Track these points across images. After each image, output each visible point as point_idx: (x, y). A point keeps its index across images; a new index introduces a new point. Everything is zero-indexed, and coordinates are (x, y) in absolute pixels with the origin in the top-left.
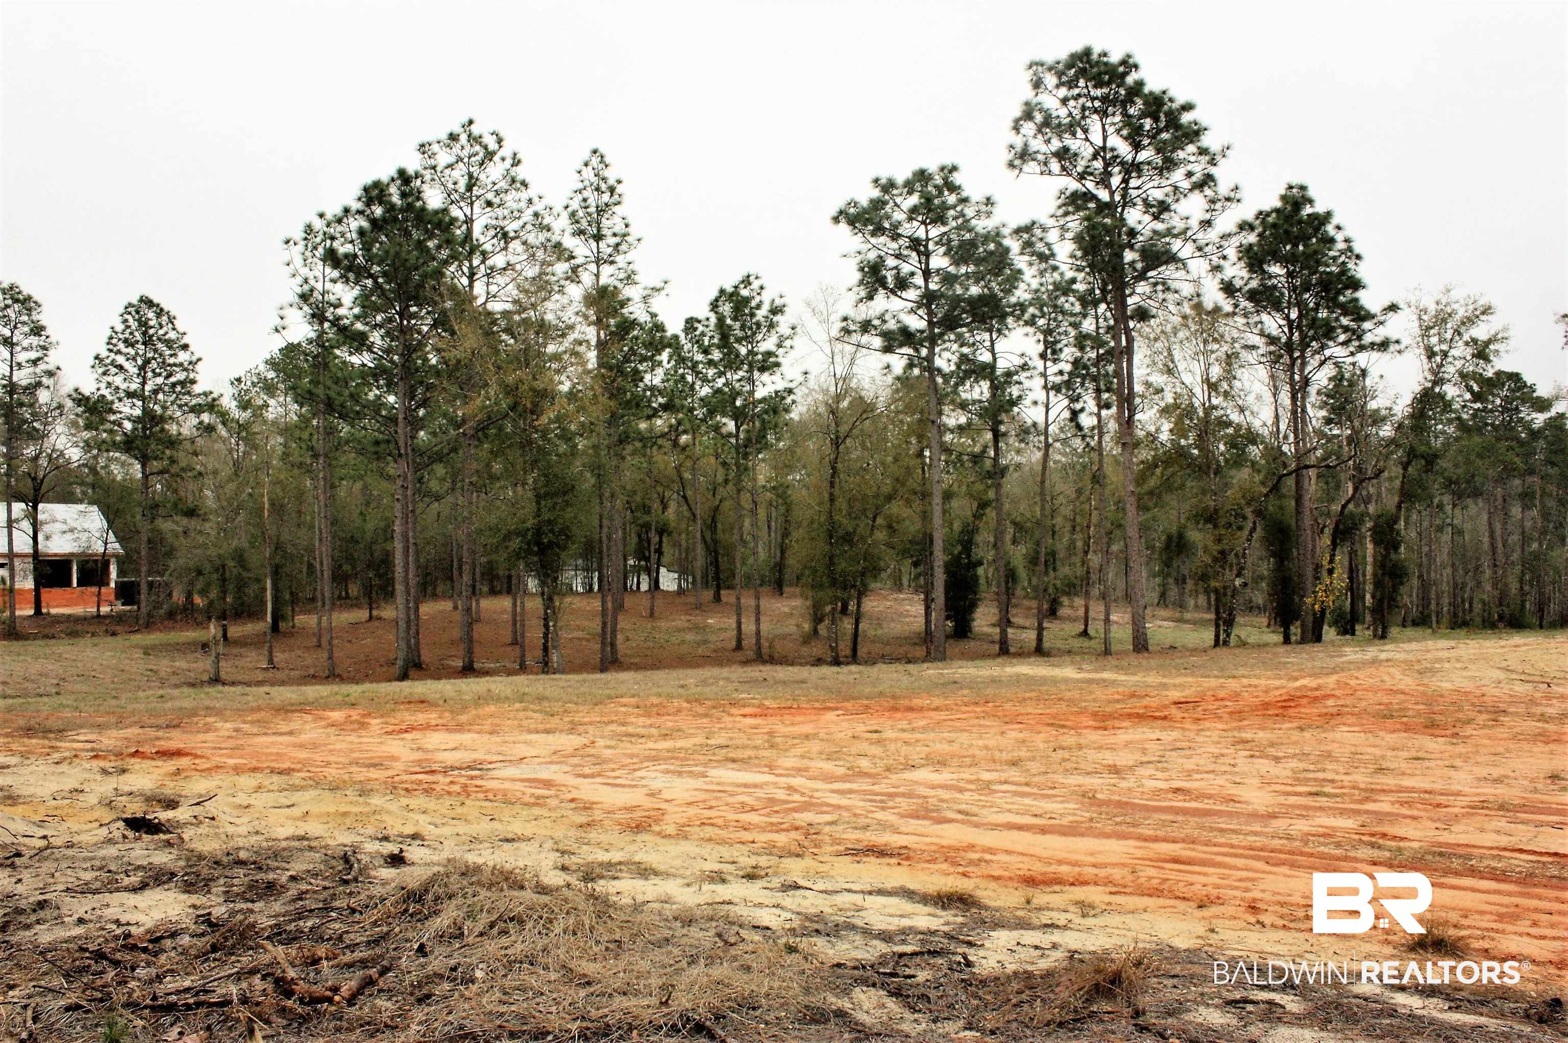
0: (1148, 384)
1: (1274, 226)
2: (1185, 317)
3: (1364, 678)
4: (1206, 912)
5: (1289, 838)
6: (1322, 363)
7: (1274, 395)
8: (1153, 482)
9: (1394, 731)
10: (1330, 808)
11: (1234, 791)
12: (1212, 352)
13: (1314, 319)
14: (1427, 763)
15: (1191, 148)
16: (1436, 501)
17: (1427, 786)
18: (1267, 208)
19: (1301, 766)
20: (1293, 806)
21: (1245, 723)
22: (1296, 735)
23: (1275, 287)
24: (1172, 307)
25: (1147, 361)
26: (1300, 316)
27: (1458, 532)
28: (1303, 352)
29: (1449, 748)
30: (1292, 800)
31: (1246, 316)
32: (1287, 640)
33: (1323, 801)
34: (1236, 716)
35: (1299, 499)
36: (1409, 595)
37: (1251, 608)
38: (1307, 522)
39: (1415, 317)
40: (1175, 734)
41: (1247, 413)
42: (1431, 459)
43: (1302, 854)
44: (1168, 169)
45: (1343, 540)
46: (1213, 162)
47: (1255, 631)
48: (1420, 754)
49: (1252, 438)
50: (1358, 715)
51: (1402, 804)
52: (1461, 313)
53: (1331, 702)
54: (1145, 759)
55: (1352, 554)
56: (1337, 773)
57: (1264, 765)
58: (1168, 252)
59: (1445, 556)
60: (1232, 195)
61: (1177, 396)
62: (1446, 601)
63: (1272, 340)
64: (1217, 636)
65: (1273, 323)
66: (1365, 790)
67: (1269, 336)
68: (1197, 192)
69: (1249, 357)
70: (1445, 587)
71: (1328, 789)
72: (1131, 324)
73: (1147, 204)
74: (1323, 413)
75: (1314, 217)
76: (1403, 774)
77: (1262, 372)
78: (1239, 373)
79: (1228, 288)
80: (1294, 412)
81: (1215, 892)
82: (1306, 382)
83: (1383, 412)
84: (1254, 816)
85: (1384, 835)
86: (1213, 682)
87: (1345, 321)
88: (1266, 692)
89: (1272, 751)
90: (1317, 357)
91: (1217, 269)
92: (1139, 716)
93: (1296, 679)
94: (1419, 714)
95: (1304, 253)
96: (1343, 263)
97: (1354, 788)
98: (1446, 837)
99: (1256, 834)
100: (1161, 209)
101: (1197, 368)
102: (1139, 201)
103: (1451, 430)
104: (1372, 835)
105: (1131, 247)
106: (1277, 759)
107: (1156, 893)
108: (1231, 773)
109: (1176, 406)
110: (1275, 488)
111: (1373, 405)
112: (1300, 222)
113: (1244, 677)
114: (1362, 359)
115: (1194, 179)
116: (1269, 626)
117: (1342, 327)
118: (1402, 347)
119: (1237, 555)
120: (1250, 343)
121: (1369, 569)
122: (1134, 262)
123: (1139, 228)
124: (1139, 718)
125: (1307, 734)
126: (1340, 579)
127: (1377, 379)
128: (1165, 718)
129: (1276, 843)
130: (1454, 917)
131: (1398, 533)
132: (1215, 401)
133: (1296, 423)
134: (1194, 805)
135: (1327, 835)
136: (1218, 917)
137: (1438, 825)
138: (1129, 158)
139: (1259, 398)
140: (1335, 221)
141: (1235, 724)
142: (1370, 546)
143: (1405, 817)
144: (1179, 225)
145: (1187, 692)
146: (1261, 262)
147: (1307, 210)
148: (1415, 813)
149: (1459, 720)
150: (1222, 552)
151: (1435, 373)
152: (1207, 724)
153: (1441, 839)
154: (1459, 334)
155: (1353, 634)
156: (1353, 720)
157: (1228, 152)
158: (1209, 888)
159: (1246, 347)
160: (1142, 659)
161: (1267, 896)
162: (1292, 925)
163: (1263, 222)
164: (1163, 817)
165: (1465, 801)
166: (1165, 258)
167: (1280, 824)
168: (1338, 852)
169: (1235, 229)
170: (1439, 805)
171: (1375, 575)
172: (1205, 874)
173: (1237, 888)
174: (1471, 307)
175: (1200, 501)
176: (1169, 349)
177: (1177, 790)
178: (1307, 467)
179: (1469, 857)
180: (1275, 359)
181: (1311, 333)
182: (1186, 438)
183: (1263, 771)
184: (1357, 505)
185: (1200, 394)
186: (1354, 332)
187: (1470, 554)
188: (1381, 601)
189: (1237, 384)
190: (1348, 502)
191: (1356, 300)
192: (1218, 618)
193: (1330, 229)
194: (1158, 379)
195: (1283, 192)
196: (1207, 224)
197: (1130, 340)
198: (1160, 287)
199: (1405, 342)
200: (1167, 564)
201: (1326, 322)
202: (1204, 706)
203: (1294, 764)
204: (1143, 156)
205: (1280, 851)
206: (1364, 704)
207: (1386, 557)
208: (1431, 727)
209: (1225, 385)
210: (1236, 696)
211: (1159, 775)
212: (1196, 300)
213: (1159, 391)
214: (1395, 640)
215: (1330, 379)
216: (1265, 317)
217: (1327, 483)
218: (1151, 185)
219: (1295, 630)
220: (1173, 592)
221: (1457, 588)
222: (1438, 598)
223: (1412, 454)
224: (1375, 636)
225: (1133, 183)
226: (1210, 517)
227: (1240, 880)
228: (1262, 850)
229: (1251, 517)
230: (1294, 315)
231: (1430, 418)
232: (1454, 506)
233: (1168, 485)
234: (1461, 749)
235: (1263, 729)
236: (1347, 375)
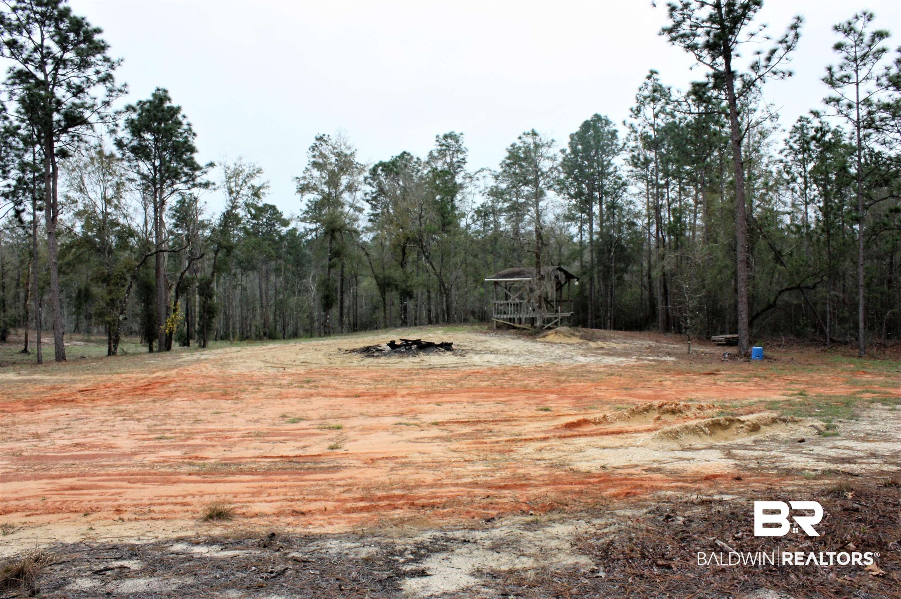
0: (67, 197)
1: (148, 111)
2: (92, 159)
3: (192, 370)
4: (89, 518)
5: (144, 465)
6: (173, 192)
7: (145, 209)
8: (70, 257)
9: (205, 399)
10: (168, 446)
11: (112, 441)
12: (108, 181)
13: (168, 167)
14: (221, 415)
15: (99, 56)
16: (233, 272)
17: (221, 428)
18: (144, 99)
19: (153, 422)
20: (147, 447)
21: (121, 400)
22: (151, 405)
23: (147, 146)
24: (83, 152)
25: (67, 183)
26: (161, 165)
27: (244, 289)
28: (162, 185)
29: (233, 406)
30: (146, 443)
31: (129, 161)
32: (151, 350)
33: (164, 442)
34: (117, 397)
35: (158, 270)
36: (218, 323)
37: (131, 333)
38: (162, 282)
39: (223, 171)
40: (78, 410)
41: (129, 218)
42: (229, 249)
43: (149, 474)
44: (84, 67)
45: (182, 293)
46: (112, 67)
47: (132, 346)
48: (218, 411)
49: (131, 233)
50: (187, 391)
51: (207, 439)
52: (247, 171)
53: (172, 385)
54: (57, 427)
55: (188, 301)
56: (173, 425)
57: (132, 425)
58: (81, 117)
59: (238, 302)
60: (123, 88)
61: (86, 205)
62: (238, 326)
63: (144, 177)
64: (110, 350)
65: (145, 167)
66: (188, 433)
67: (142, 174)
68: (101, 83)
69: (132, 186)
70: (238, 319)
71: (168, 435)
72: (56, 159)
73: (69, 85)
74: (174, 221)
75: (171, 109)
76: (209, 422)
77: (138, 195)
78: (124, 194)
79: (119, 144)
80: (156, 219)
81: (95, 504)
82: (163, 202)
83: (206, 222)
84: (124, 455)
85: (196, 458)
86: (105, 377)
87: (186, 170)
88: (136, 381)
89: (137, 416)
90: (170, 189)
91: (113, 131)
92: (56, 401)
93: (154, 373)
94: (219, 389)
95: (164, 128)
96: (186, 137)
97: (182, 432)
98: (230, 455)
99: (123, 465)
100: (78, 91)
101: (99, 190)
102: (64, 83)
103: (241, 234)
104: (190, 458)
105: (58, 111)
106: (139, 420)
107: (58, 510)
108: (111, 431)
109: (85, 212)
110: (144, 262)
111: (200, 218)
112: (163, 111)
113: (124, 373)
114: (195, 191)
115: (100, 75)
116: (141, 342)
117: (184, 173)
118: (216, 187)
119: (121, 302)
120: (131, 177)
121: (197, 309)
122: (59, 121)
123: (64, 100)
124: (56, 402)
125: (157, 404)
126: (181, 314)
127: (203, 204)
128: (72, 401)
129: (136, 470)
130: (229, 498)
131: (212, 289)
132: (109, 210)
133: (156, 226)
134: (87, 452)
135: (165, 461)
136: (96, 520)
137: (225, 448)
138: (59, 55)
139: (136, 210)
140: (182, 112)
141: (116, 401)
142: (197, 296)
143: (208, 446)
144: (89, 102)
145: (88, 384)
146: (139, 131)
147: (167, 104)
148: (214, 443)
149: (239, 390)
150: (112, 300)
151: (233, 203)
152: (99, 403)
153: (227, 456)
154: (246, 182)
155: (188, 345)
156: (184, 394)
157: (122, 63)
158: (93, 503)
159: (129, 180)
160: (62, 365)
161: (128, 502)
162: (140, 517)
163: (142, 108)
164: (67, 462)
165: (239, 434)
166: (79, 121)
167: (138, 458)
168: (170, 470)
169: (124, 109)
170: (226, 438)
171: (200, 312)
172: (91, 494)
173: (109, 500)
174: (252, 169)
175: (99, 270)
176: (81, 178)
177: (77, 445)
178: (162, 251)
179: (239, 464)
180: (146, 188)
181: (167, 175)
182: (92, 231)
183: (131, 428)
184: (190, 273)
185: (100, 206)
186: (190, 176)
187: (250, 301)
188: (203, 327)
189: (123, 201)
190: (185, 271)
191: (192, 158)
192: (110, 339)
193: (180, 117)
194: (74, 195)
195: (154, 92)
196: (107, 104)
197: (55, 169)
198: (76, 139)
199: (218, 184)
200: (79, 307)
201: (175, 169)
202: (98, 391)
203: (149, 422)
204: (68, 55)
205: (137, 474)
206: (190, 384)
207: (205, 302)
208: (225, 395)
209: (116, 201)
210: (117, 385)
211: (66, 436)
212: (98, 149)
213: (75, 202)
214: (210, 348)
215: (178, 202)
216: (141, 163)
217: (175, 261)
218: (73, 74)
219: (155, 344)
220: (84, 325)
221: (243, 319)
222: (234, 324)
223: (220, 246)
224: (200, 346)
225: (61, 71)
226: (106, 279)
227: (112, 495)
228: (126, 475)
229: (129, 279)
230: (157, 163)
231: (231, 227)
232: (242, 274)
233: (79, 259)
234: (239, 406)
235: (132, 403)
236: (187, 200)
